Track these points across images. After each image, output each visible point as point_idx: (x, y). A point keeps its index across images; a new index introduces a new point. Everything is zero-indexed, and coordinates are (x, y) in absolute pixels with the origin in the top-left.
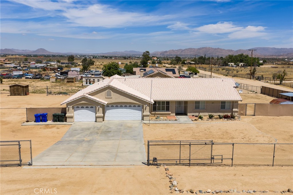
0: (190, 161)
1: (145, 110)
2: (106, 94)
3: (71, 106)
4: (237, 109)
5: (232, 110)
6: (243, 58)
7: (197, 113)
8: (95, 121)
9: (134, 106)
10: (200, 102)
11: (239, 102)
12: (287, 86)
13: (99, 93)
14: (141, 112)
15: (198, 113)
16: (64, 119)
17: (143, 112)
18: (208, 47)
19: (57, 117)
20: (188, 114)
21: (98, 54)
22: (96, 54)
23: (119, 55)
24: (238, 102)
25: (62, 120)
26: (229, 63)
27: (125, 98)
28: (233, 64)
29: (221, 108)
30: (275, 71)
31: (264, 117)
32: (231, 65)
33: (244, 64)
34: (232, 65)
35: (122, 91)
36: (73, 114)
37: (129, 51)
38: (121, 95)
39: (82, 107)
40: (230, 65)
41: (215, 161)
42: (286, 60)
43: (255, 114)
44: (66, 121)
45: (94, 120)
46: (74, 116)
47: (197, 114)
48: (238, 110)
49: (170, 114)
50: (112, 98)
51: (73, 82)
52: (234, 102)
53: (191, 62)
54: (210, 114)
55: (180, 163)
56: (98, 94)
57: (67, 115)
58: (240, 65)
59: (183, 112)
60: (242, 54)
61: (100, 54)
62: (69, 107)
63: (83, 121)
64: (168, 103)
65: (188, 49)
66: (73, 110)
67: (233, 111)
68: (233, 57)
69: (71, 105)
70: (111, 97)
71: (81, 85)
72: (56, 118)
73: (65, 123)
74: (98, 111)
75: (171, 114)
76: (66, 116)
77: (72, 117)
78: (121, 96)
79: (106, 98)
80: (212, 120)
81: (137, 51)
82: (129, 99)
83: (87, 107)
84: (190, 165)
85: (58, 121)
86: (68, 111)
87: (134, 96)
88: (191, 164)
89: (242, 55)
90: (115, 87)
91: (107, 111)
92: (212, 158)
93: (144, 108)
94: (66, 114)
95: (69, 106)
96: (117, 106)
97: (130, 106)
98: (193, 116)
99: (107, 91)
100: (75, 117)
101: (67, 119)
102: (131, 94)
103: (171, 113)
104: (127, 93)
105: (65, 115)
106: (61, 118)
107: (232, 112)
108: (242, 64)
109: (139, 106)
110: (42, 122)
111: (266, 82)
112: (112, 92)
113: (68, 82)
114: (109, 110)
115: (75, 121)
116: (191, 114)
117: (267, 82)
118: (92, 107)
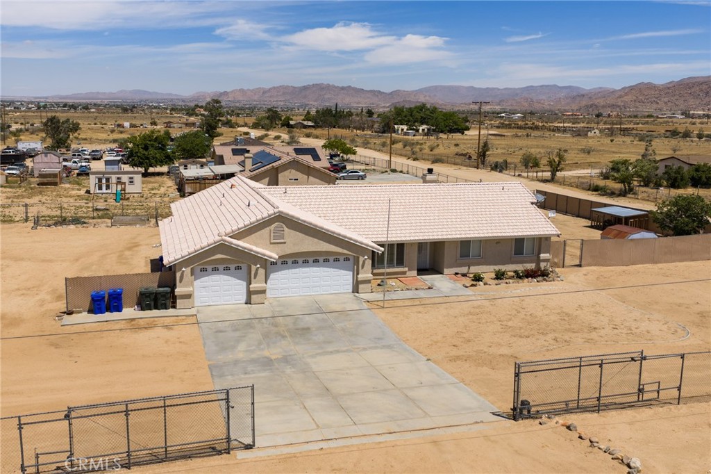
0: (599, 400)
1: (363, 267)
2: (272, 235)
3: (189, 269)
4: (548, 255)
5: (539, 257)
6: (428, 112)
7: (463, 268)
8: (244, 301)
9: (337, 260)
10: (470, 241)
11: (553, 239)
12: (568, 185)
13: (254, 233)
14: (351, 273)
15: (465, 266)
16: (169, 303)
17: (358, 274)
18: (325, 83)
19: (153, 297)
20: (446, 271)
21: (47, 98)
22: (43, 98)
23: (106, 102)
24: (550, 238)
25: (165, 304)
26: (396, 126)
27: (316, 240)
28: (405, 127)
29: (515, 254)
30: (507, 145)
31: (602, 270)
32: (400, 129)
33: (428, 127)
34: (402, 130)
35: (311, 224)
36: (191, 289)
37: (130, 92)
38: (307, 235)
39: (215, 269)
40: (398, 130)
41: (646, 396)
42: (503, 115)
43: (583, 263)
44: (174, 307)
45: (244, 298)
46: (193, 292)
47: (464, 270)
48: (551, 257)
49: (404, 273)
50: (285, 243)
51: (55, 184)
52: (543, 240)
53: (305, 123)
54: (497, 268)
55: (578, 408)
56: (253, 235)
57: (178, 291)
58: (420, 131)
59: (428, 267)
60: (424, 106)
61: (53, 97)
62: (183, 271)
63: (216, 303)
64: (401, 246)
65: (277, 87)
66: (193, 277)
67: (541, 258)
68: (403, 111)
69: (189, 266)
70: (282, 241)
71: (82, 192)
72: (149, 299)
73: (171, 311)
74: (255, 278)
75: (408, 273)
76: (176, 294)
77: (188, 296)
78: (307, 237)
79: (271, 243)
80: (507, 283)
81: (150, 91)
82: (325, 243)
83: (227, 269)
84: (599, 411)
85: (152, 307)
86: (181, 282)
87: (340, 235)
88: (601, 408)
89: (422, 107)
90: (293, 217)
91: (272, 276)
92: (641, 391)
93: (361, 263)
94: (174, 287)
95: (184, 269)
96: (295, 262)
97: (326, 261)
98: (456, 274)
99: (274, 226)
100: (196, 294)
101: (178, 301)
102: (331, 232)
103: (409, 270)
104: (323, 228)
105: (173, 291)
106: (162, 299)
107: (538, 261)
108: (424, 127)
109: (347, 259)
110: (111, 312)
111: (517, 174)
112: (286, 229)
113: (40, 184)
114: (277, 273)
115: (196, 304)
116: (451, 269)
117: (519, 175)
118: (238, 268)
